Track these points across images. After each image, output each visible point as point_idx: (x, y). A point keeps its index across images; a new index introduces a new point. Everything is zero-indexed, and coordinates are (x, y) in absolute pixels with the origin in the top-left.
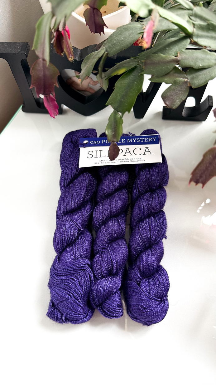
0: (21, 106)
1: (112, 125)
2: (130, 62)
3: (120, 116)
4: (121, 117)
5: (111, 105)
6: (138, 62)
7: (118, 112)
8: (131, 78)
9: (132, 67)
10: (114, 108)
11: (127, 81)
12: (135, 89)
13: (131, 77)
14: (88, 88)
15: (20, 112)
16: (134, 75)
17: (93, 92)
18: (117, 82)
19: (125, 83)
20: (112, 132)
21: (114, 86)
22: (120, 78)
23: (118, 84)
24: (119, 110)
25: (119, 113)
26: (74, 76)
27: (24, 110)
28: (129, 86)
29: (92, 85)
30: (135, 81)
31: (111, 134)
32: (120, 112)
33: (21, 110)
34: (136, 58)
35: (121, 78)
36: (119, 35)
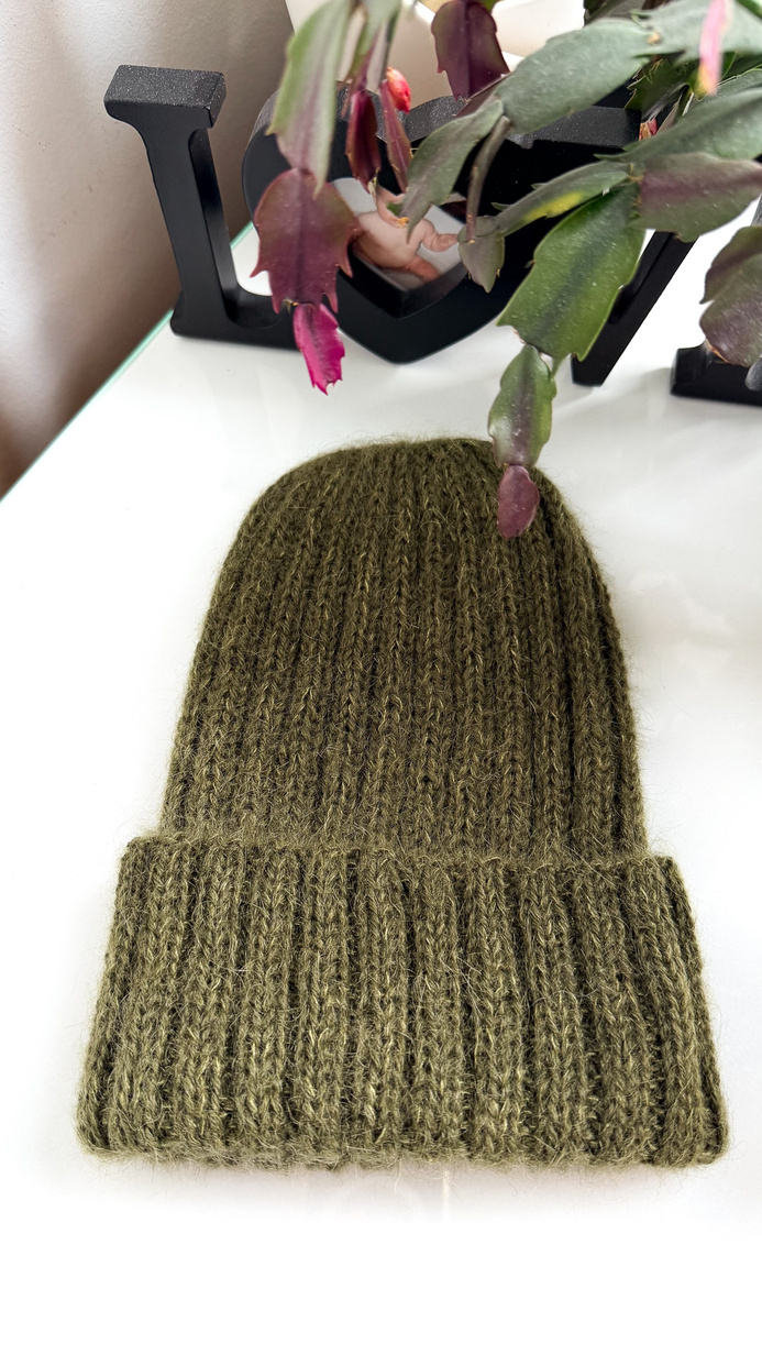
0: (170, 315)
1: (513, 402)
5: (516, 327)
8: (597, 229)
9: (606, 187)
11: (582, 238)
12: (610, 269)
14: (416, 261)
15: (163, 333)
16: (608, 218)
17: (430, 275)
18: (543, 242)
19: (575, 248)
21: (531, 258)
22: (556, 228)
23: (546, 249)
24: (544, 346)
25: (545, 357)
26: (371, 212)
27: (179, 328)
28: (588, 260)
29: (432, 248)
31: (508, 436)
32: (546, 353)
33: (168, 328)
35: (561, 229)
36: (556, 58)
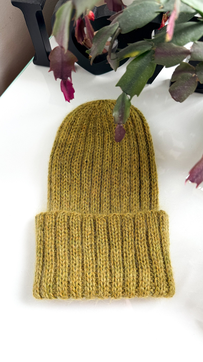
0: (33, 59)
1: (119, 107)
2: (144, 45)
3: (128, 99)
4: (130, 100)
5: (121, 87)
6: (152, 45)
7: (127, 94)
8: (143, 62)
9: (146, 50)
10: (123, 90)
11: (139, 64)
13: (144, 60)
15: (31, 64)
16: (146, 59)
19: (137, 67)
20: (120, 114)
23: (129, 66)
24: (128, 93)
25: (128, 96)
28: (140, 70)
30: (147, 65)
31: (118, 117)
33: (32, 62)
34: (150, 41)
36: (134, 11)
